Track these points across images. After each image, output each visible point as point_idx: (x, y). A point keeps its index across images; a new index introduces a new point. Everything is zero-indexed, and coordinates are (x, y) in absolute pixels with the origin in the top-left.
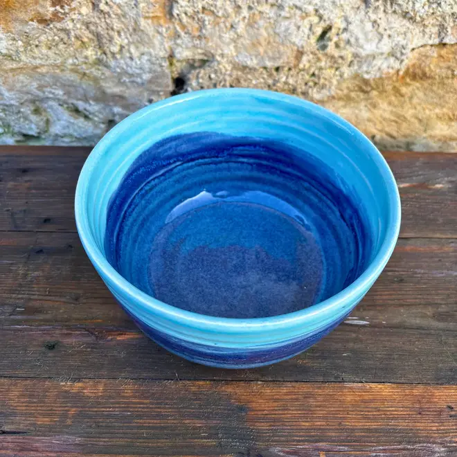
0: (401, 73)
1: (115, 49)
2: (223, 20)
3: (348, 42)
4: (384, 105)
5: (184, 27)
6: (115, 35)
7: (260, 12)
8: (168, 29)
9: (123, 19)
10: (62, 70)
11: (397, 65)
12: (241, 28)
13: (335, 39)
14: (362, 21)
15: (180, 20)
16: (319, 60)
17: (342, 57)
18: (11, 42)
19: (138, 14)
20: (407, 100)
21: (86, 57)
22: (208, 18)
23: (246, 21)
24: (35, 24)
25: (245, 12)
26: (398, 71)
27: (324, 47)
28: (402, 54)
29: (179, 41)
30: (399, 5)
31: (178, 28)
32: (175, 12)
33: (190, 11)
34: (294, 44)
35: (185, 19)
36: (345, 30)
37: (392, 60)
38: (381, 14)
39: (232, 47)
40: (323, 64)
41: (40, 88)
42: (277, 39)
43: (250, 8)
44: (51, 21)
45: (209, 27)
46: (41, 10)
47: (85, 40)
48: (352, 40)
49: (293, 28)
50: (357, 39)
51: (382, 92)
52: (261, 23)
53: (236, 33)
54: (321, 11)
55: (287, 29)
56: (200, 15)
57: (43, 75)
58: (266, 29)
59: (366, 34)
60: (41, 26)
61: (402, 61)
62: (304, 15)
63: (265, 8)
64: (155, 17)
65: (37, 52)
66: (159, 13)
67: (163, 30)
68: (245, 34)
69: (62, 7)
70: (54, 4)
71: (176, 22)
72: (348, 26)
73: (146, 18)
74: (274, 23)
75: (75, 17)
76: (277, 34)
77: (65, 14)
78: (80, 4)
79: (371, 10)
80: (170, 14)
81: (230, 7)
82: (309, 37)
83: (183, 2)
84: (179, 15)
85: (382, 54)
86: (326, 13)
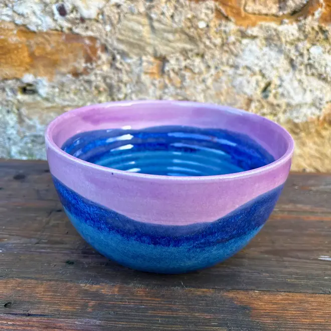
0: (321, 118)
1: (121, 96)
2: (197, 76)
3: (283, 95)
4: (310, 144)
5: (170, 80)
6: (122, 86)
7: (224, 71)
8: (160, 82)
9: (130, 75)
11: (317, 112)
12: (209, 82)
13: (274, 91)
14: (291, 80)
15: (169, 75)
16: (262, 107)
17: (278, 105)
18: (51, 89)
19: (141, 71)
20: (327, 141)
22: (188, 74)
23: (213, 77)
24: (70, 76)
25: (213, 71)
26: (319, 117)
27: (266, 97)
28: (320, 104)
29: (166, 91)
30: (316, 69)
31: (167, 81)
32: (167, 68)
33: (176, 68)
34: (245, 94)
35: (172, 75)
36: (280, 86)
37: (313, 109)
38: (303, 77)
39: (202, 96)
40: (265, 110)
42: (235, 91)
43: (216, 68)
44: (81, 74)
45: (188, 80)
46: (77, 65)
47: (101, 89)
48: (285, 93)
49: (245, 82)
50: (289, 93)
51: (309, 133)
52: (224, 78)
53: (206, 85)
54: (264, 72)
55: (241, 83)
56: (183, 72)
58: (226, 83)
59: (294, 89)
60: (74, 78)
61: (321, 109)
62: (252, 74)
63: (226, 68)
64: (152, 74)
65: (67, 97)
66: (155, 71)
67: (156, 82)
68: (212, 87)
69: (91, 64)
70: (86, 62)
71: (166, 77)
72: (281, 83)
73: (146, 73)
74: (232, 79)
75: (98, 72)
76: (234, 87)
77: (92, 69)
78: (103, 63)
79: (297, 72)
80: (162, 72)
81: (203, 67)
82: (256, 89)
83: (173, 62)
84: (168, 71)
85: (306, 104)
86: (267, 73)
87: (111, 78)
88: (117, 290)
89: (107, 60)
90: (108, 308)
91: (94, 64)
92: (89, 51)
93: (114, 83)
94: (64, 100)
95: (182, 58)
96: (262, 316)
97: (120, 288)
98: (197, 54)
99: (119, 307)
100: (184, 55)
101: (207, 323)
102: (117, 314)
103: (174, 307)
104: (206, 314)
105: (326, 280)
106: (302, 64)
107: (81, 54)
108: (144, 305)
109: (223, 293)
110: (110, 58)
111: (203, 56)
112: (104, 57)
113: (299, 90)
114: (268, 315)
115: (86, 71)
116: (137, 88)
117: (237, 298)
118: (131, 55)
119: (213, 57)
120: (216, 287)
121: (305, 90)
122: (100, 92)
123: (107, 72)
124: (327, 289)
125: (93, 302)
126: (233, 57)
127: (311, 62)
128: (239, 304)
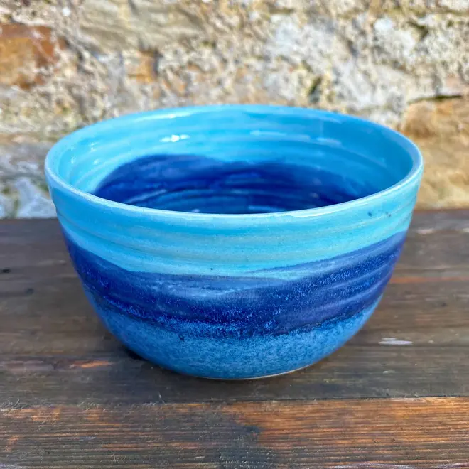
0: (403, 127)
1: (97, 113)
2: (208, 76)
3: (341, 96)
5: (169, 84)
6: (97, 97)
7: (248, 66)
8: (153, 88)
9: (108, 80)
10: (40, 140)
11: (395, 119)
12: (228, 84)
13: (327, 92)
14: (352, 73)
15: (166, 77)
19: (123, 73)
21: (66, 124)
22: (194, 74)
23: (233, 77)
24: (16, 89)
25: (231, 67)
26: (398, 126)
27: (316, 101)
28: (399, 106)
29: (165, 101)
30: (387, 53)
31: (164, 86)
32: (161, 67)
33: (176, 65)
34: (283, 98)
35: (171, 76)
36: (336, 83)
37: (390, 115)
38: (370, 66)
41: (14, 161)
42: (267, 94)
43: (236, 61)
44: (34, 84)
45: (195, 84)
46: (25, 72)
47: (67, 105)
48: (345, 93)
49: (281, 81)
50: (350, 92)
52: (249, 77)
53: (223, 89)
54: (309, 62)
55: (275, 82)
56: (187, 71)
57: (18, 145)
58: (254, 84)
59: (358, 86)
60: (23, 92)
61: (400, 114)
62: (291, 67)
63: (252, 61)
64: (140, 76)
65: (15, 120)
66: (144, 71)
67: (148, 89)
68: (232, 90)
69: (47, 68)
70: (39, 65)
71: (161, 79)
72: (337, 79)
73: (131, 76)
74: (261, 77)
75: (59, 79)
76: (266, 89)
77: (49, 76)
78: (65, 65)
79: (360, 61)
80: (155, 73)
81: (216, 61)
82: (298, 90)
83: (169, 56)
84: (164, 71)
85: (378, 107)
86: (314, 64)
87: (79, 87)
88: (56, 413)
89: (70, 59)
90: (38, 443)
91: (51, 69)
92: (41, 49)
93: (84, 93)
94: (12, 126)
95: (182, 50)
96: (275, 440)
97: (63, 410)
98: (206, 43)
99: (55, 442)
100: (184, 45)
101: (188, 457)
102: (49, 453)
103: (141, 435)
104: (189, 444)
105: (386, 376)
106: (365, 46)
107: (29, 54)
108: (94, 436)
109: (222, 408)
110: (75, 57)
111: (214, 45)
112: (65, 56)
113: (365, 86)
114: (285, 438)
115: (40, 80)
116: (119, 99)
117: (242, 414)
118: (105, 50)
119: (230, 45)
120: (212, 399)
121: (374, 87)
122: (65, 110)
123: (72, 78)
124: (383, 390)
125: (16, 436)
126: (260, 43)
127: (379, 43)
128: (244, 424)
